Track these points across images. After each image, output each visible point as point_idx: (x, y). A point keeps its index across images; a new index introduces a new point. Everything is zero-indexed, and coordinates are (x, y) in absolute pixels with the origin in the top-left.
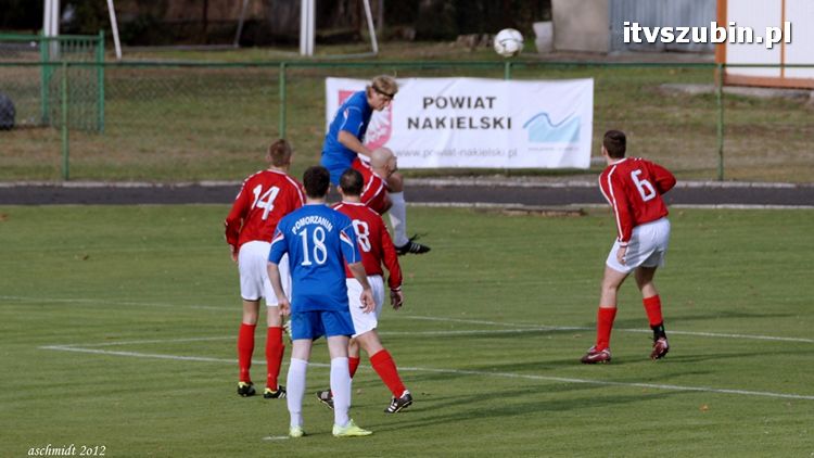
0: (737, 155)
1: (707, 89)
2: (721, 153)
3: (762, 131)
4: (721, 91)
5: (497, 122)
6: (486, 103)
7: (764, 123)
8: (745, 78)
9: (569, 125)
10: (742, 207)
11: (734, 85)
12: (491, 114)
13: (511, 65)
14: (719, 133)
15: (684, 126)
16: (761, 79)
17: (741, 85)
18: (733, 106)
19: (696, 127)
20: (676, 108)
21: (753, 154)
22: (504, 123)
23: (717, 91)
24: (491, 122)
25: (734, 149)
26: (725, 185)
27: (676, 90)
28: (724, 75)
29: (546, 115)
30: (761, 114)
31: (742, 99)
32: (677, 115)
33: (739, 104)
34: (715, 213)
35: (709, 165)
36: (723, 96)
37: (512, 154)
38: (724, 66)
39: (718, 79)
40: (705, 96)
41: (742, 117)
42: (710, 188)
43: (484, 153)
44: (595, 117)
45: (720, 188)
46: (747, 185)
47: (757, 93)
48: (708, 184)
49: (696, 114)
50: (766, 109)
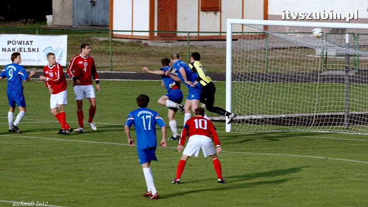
0: (117, 62)
1: (106, 39)
2: (111, 61)
3: (125, 54)
4: (112, 40)
5: (33, 50)
6: (30, 43)
7: (126, 51)
8: (120, 35)
9: (58, 51)
10: (119, 80)
11: (116, 38)
12: (31, 47)
13: (38, 30)
14: (111, 54)
15: (99, 52)
16: (125, 35)
17: (118, 38)
18: (115, 45)
19: (103, 52)
20: (96, 45)
21: (122, 62)
22: (36, 50)
23: (110, 40)
24: (31, 50)
25: (116, 60)
26: (113, 72)
27: (96, 39)
28: (112, 34)
29: (51, 47)
30: (126, 48)
31: (119, 43)
32: (96, 48)
33: (118, 44)
34: (110, 82)
35: (107, 66)
36: (112, 41)
37: (39, 61)
38: (112, 31)
39: (110, 36)
40: (106, 41)
41: (119, 49)
42: (107, 73)
43: (29, 60)
44: (68, 48)
45: (111, 73)
46: (120, 72)
47: (124, 40)
48: (107, 72)
49: (103, 48)
50: (127, 46)
